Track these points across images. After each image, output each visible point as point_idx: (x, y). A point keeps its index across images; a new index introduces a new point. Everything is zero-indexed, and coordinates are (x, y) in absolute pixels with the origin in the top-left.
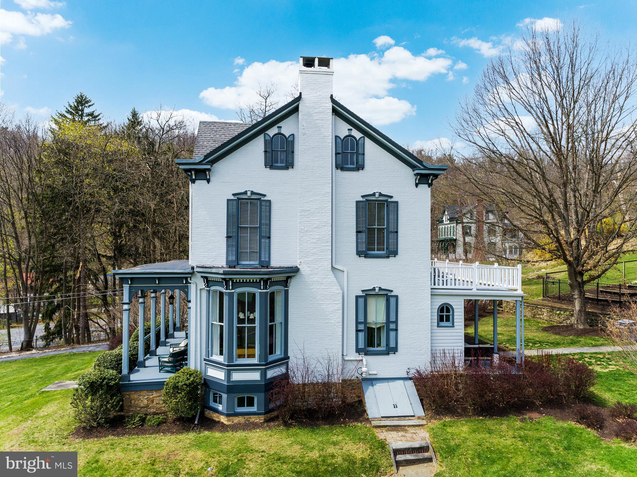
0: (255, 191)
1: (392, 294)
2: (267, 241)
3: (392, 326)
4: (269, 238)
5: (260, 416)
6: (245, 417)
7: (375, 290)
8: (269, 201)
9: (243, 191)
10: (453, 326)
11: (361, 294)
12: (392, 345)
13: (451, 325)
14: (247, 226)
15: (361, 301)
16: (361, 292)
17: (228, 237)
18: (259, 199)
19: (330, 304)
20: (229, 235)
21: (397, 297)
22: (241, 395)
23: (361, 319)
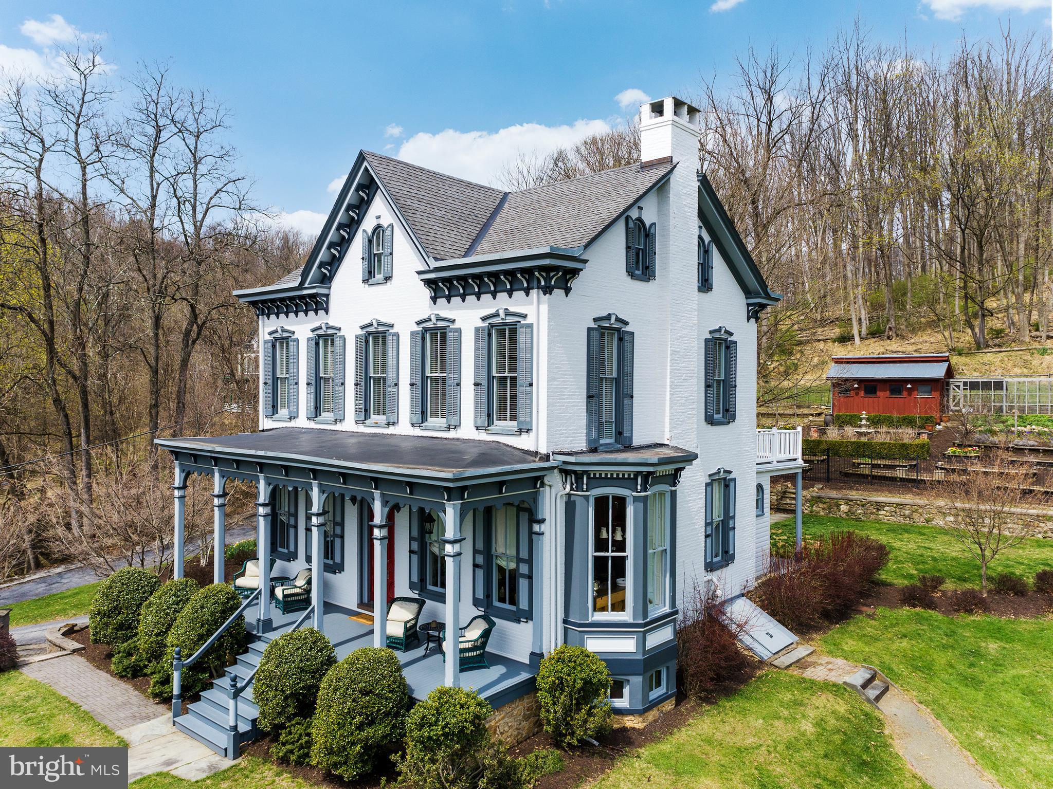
0: (620, 316)
1: (732, 476)
2: (629, 402)
3: (731, 523)
4: (632, 397)
5: (670, 700)
6: (659, 706)
7: (719, 472)
8: (633, 334)
9: (605, 314)
10: (764, 514)
11: (709, 480)
12: (731, 551)
13: (762, 513)
14: (604, 376)
15: (709, 490)
16: (709, 477)
17: (589, 397)
18: (621, 330)
20: (591, 393)
21: (735, 480)
23: (709, 520)
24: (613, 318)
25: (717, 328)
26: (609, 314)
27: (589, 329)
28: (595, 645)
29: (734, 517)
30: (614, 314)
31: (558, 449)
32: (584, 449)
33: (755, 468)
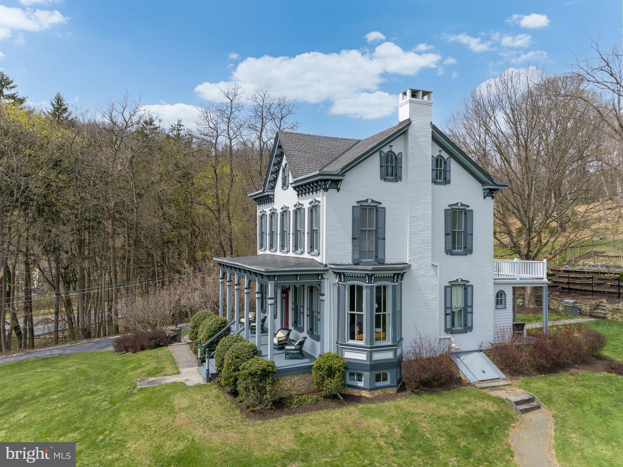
0: (374, 200)
1: (469, 284)
2: (383, 242)
3: (469, 310)
4: (384, 239)
5: (393, 388)
6: (383, 390)
7: (458, 281)
8: (384, 208)
9: (364, 199)
10: (505, 308)
11: (448, 284)
12: (469, 325)
13: (504, 307)
14: (366, 229)
15: (448, 290)
16: (448, 283)
17: (354, 239)
18: (376, 206)
19: (431, 293)
20: (354, 237)
21: (472, 286)
22: (378, 372)
23: (448, 305)
24: (370, 201)
25: (455, 203)
26: (367, 199)
27: (353, 207)
28: (349, 355)
29: (472, 306)
30: (370, 199)
31: (333, 262)
32: (351, 263)
33: (493, 281)
